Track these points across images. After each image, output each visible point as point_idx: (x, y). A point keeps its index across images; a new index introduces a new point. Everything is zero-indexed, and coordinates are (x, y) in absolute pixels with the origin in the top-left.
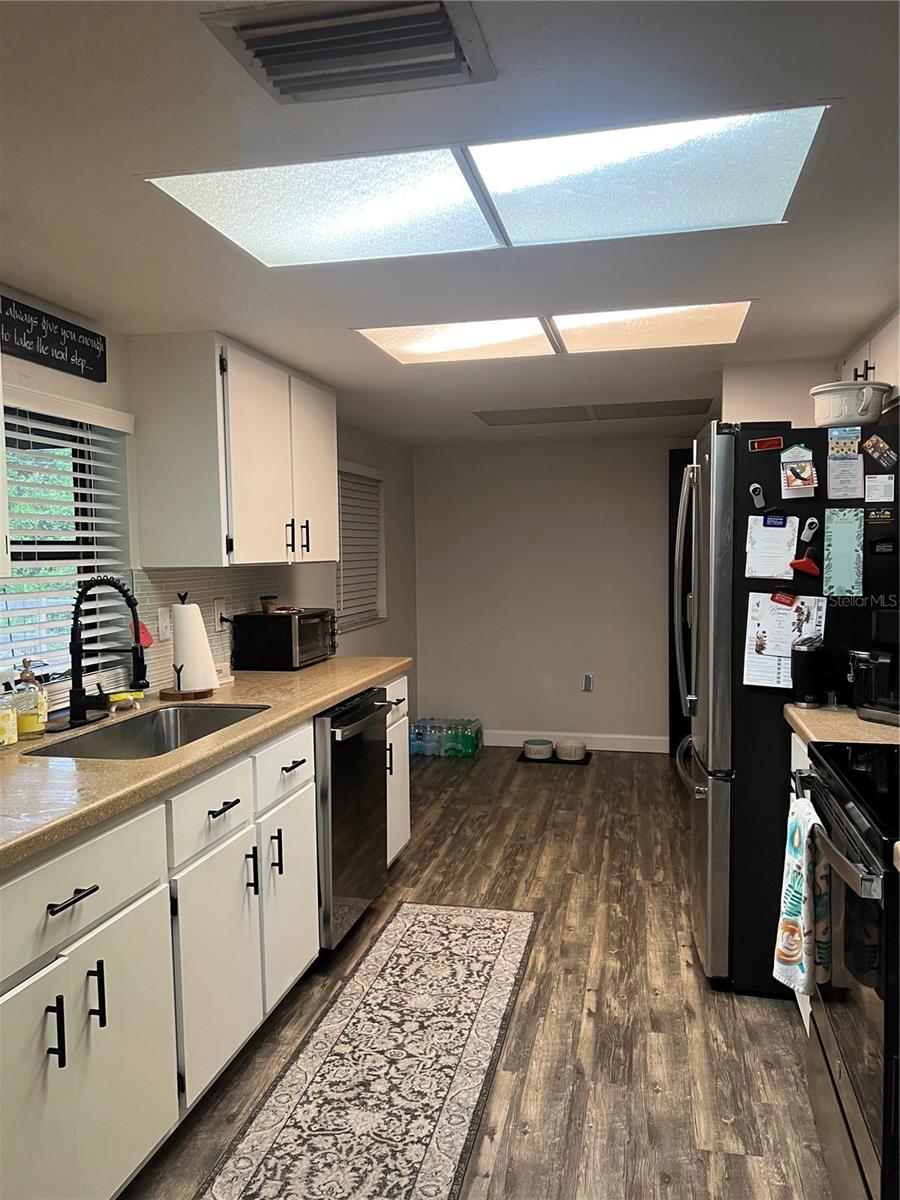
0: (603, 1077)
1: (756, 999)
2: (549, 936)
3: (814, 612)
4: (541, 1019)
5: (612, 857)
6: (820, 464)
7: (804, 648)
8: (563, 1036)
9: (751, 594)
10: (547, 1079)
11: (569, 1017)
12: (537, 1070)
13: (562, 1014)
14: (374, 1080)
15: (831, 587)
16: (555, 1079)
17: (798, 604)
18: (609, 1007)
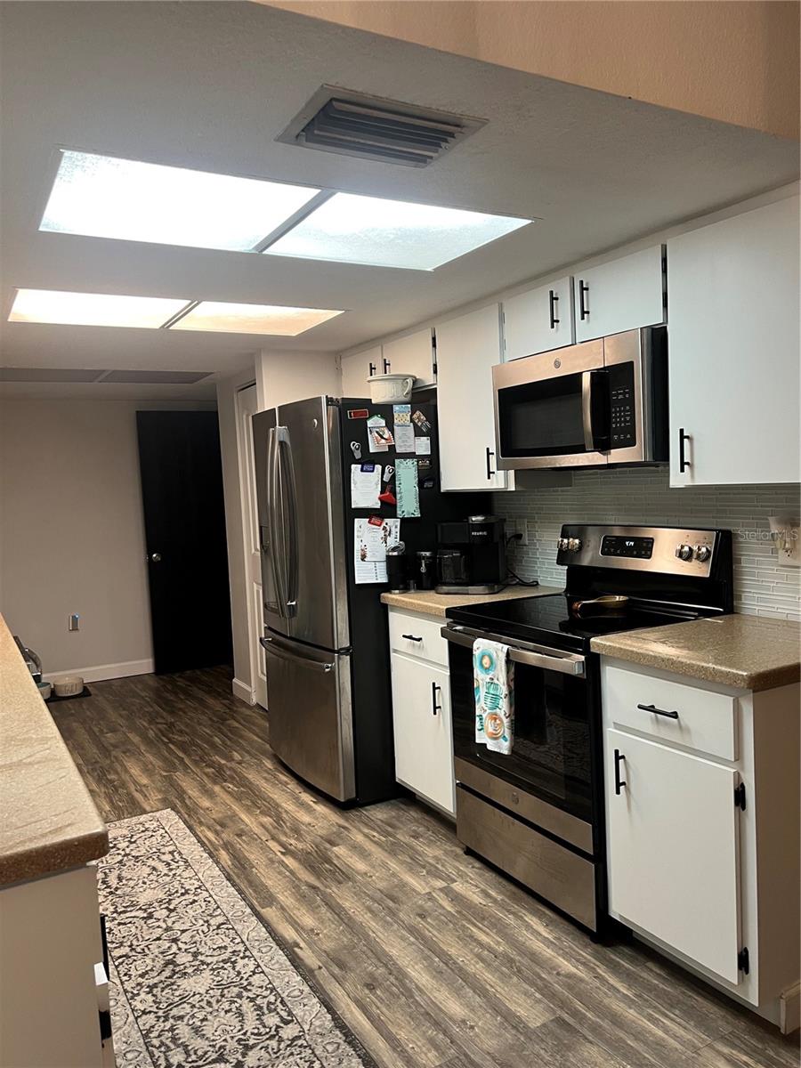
0: (329, 882)
2: (198, 818)
4: (254, 870)
5: (189, 756)
6: (390, 425)
7: (395, 554)
8: (280, 873)
9: (356, 520)
10: (297, 900)
11: (272, 861)
12: (286, 898)
13: (264, 860)
15: (403, 512)
16: (302, 898)
17: (384, 524)
18: (291, 845)
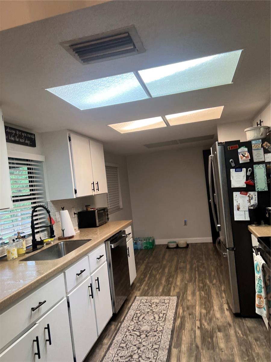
0: (205, 348)
1: (249, 319)
2: (183, 303)
3: (254, 197)
4: (183, 331)
5: (199, 277)
6: (250, 151)
7: (252, 208)
8: (191, 336)
9: (234, 193)
10: (187, 350)
11: (192, 329)
12: (184, 348)
13: (190, 328)
14: (134, 355)
15: (258, 189)
16: (190, 350)
17: (248, 194)
18: (204, 325)
